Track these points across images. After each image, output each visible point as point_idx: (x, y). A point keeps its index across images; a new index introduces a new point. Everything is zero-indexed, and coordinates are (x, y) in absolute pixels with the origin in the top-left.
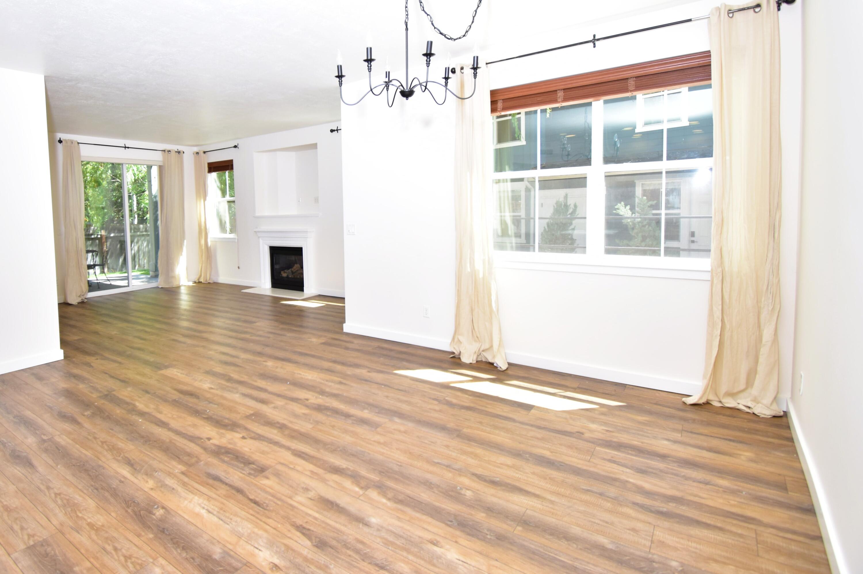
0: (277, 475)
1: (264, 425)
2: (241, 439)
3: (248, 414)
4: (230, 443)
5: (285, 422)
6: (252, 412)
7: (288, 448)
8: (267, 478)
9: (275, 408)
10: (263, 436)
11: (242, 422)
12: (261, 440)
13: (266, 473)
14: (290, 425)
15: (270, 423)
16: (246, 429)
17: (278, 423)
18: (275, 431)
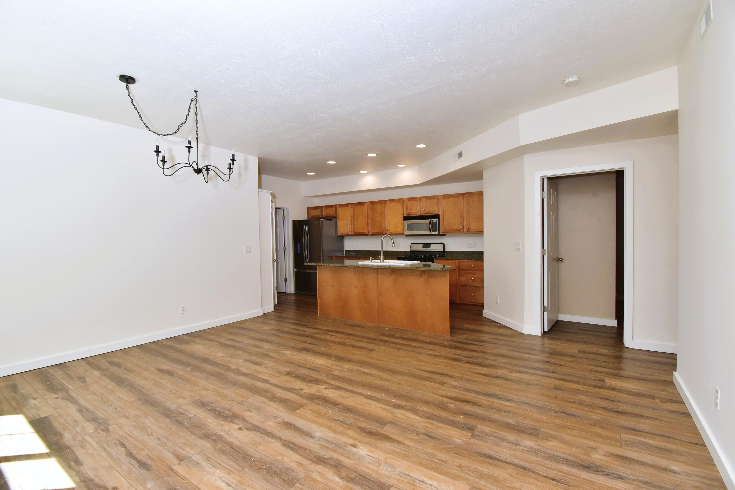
0: (280, 372)
1: (287, 399)
2: (303, 389)
3: (301, 409)
4: (311, 386)
5: (269, 403)
6: (298, 411)
7: (271, 384)
8: (285, 371)
9: (276, 417)
10: (287, 391)
11: (306, 401)
12: (289, 388)
13: (285, 373)
14: (265, 400)
15: (282, 401)
16: (301, 396)
17: (275, 402)
18: (278, 395)
